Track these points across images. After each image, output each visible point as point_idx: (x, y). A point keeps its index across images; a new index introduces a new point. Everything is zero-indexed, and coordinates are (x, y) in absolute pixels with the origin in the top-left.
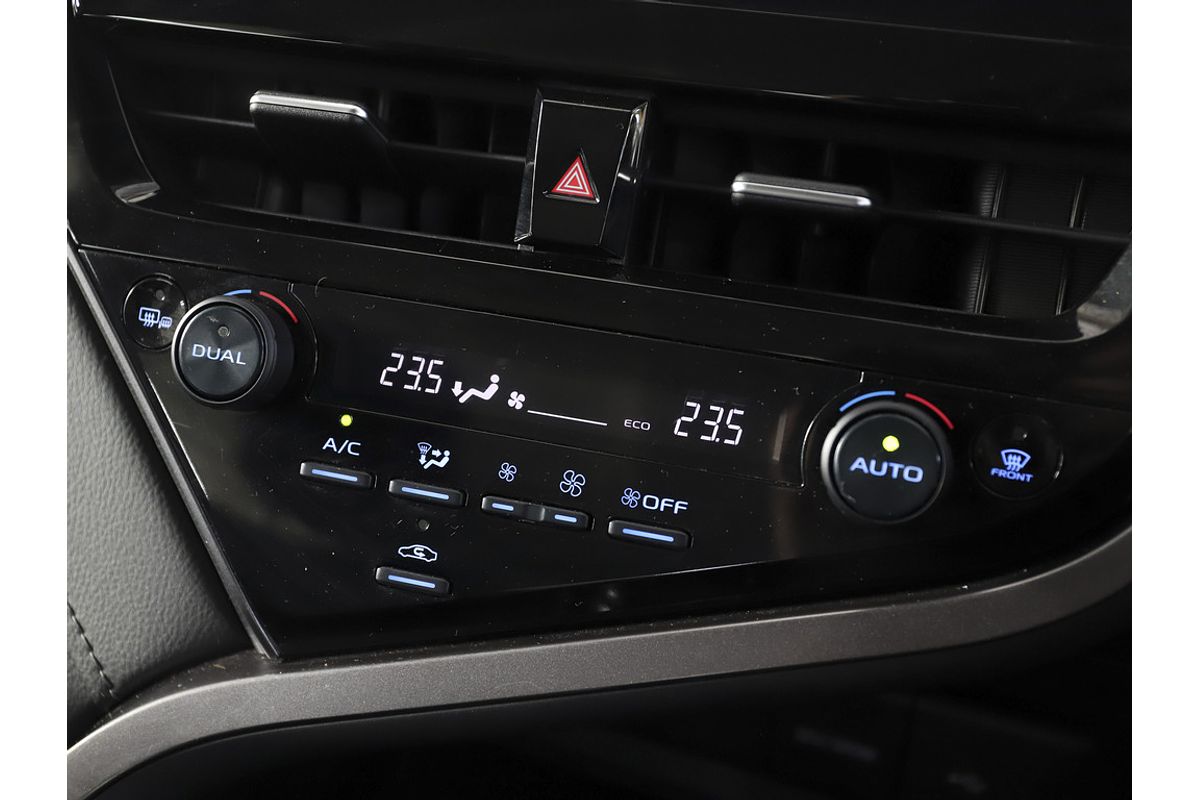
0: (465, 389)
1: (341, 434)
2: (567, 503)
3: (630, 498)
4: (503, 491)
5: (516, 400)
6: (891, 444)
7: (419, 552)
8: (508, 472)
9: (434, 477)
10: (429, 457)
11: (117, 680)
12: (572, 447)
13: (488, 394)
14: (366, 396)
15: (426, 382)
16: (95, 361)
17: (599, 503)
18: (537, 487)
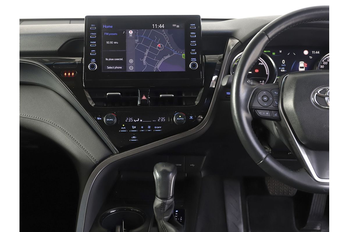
0: (135, 120)
1: (123, 127)
2: (149, 129)
3: (155, 127)
4: (142, 129)
5: (141, 121)
6: (180, 116)
7: (134, 137)
8: (142, 127)
9: (134, 129)
10: (133, 127)
11: (98, 161)
12: (149, 124)
13: (138, 121)
14: (125, 123)
15: (131, 120)
16: (88, 126)
17: (152, 128)
18: (146, 128)
